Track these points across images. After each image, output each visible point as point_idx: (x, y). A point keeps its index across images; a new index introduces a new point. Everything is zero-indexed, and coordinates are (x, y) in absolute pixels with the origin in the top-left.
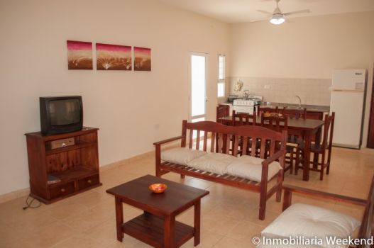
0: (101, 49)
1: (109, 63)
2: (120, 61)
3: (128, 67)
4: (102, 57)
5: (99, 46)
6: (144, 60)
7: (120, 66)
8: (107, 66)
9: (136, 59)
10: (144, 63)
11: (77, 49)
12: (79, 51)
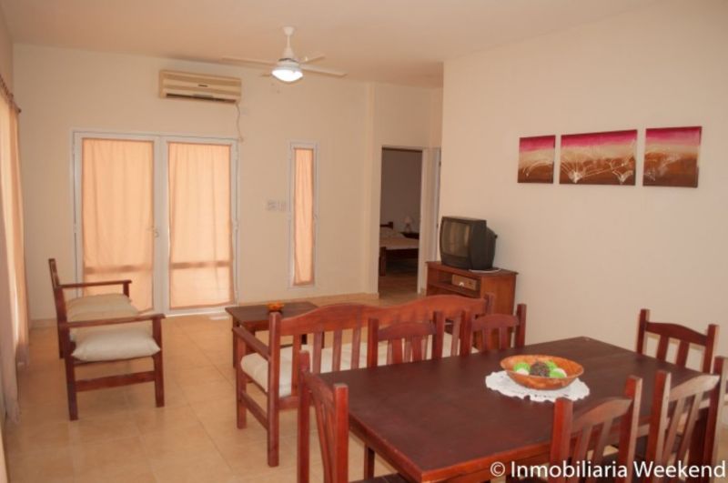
0: (568, 144)
1: (581, 169)
2: (604, 164)
3: (623, 178)
4: (569, 159)
5: (567, 139)
6: (672, 159)
7: (604, 175)
8: (576, 176)
9: (647, 157)
10: (671, 165)
11: (531, 150)
12: (533, 152)
